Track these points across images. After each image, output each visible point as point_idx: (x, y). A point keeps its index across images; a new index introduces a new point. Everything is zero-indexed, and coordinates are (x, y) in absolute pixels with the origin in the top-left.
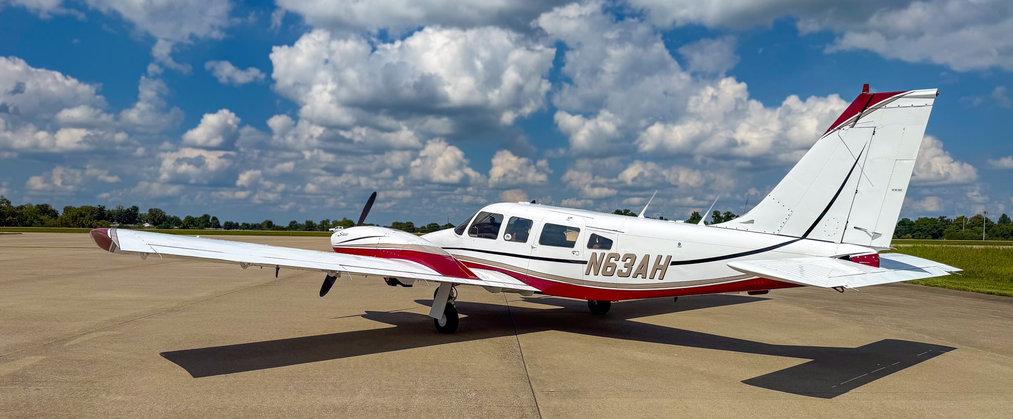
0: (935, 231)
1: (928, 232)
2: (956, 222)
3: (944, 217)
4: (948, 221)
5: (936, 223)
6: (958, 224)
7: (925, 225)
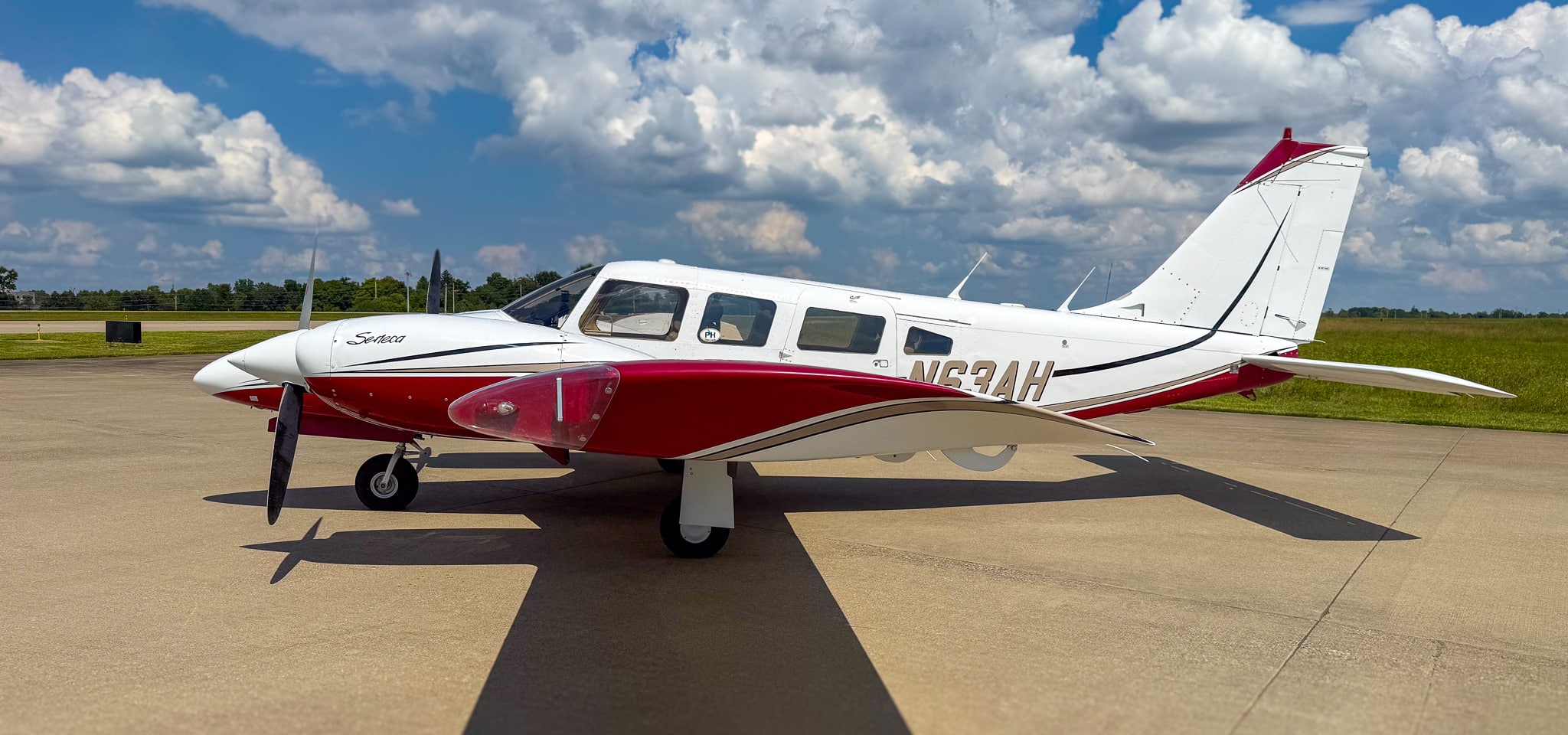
0: (339, 299)
1: (329, 300)
2: (366, 286)
3: (346, 279)
4: (352, 285)
5: (340, 288)
6: (367, 289)
7: (324, 290)
